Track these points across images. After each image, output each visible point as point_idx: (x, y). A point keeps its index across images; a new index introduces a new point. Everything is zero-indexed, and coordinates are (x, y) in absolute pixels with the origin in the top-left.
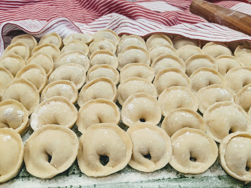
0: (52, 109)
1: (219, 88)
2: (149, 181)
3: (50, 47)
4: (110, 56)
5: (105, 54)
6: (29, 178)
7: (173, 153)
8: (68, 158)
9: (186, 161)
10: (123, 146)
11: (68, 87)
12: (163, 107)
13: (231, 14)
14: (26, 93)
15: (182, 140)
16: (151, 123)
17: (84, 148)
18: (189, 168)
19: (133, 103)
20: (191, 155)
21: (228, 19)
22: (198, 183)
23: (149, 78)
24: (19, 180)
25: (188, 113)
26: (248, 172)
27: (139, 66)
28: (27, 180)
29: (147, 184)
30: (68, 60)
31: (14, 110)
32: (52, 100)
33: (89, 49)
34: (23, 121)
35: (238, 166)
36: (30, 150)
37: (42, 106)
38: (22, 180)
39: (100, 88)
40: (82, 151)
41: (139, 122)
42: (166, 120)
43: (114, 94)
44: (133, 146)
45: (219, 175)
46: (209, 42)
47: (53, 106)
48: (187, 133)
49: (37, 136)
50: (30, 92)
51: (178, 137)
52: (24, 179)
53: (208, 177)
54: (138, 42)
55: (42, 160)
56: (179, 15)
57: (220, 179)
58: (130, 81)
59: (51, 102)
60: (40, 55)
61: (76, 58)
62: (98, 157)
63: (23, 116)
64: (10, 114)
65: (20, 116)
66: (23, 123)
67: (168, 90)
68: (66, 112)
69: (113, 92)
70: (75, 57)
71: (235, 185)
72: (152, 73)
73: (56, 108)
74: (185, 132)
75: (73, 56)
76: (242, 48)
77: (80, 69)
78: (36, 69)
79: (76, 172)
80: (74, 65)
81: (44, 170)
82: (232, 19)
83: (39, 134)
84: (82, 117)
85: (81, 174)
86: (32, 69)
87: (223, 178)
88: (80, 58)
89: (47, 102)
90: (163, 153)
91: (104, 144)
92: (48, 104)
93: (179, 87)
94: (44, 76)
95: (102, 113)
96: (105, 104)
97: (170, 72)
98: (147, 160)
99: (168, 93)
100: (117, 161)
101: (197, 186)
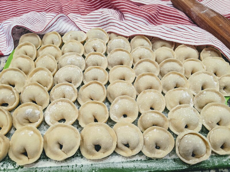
0: (60, 109)
1: (183, 91)
2: (128, 162)
3: (53, 47)
4: (101, 56)
5: (97, 55)
6: (47, 159)
7: (144, 144)
8: (74, 147)
9: (153, 149)
10: (110, 139)
11: (70, 88)
12: (140, 105)
13: (204, 12)
14: (39, 94)
15: (151, 135)
16: (131, 118)
17: (84, 140)
18: (154, 154)
19: (118, 104)
20: (156, 145)
21: (201, 16)
22: (159, 164)
23: (131, 78)
24: (41, 160)
25: (156, 114)
26: (193, 158)
27: (124, 68)
28: (46, 161)
29: (126, 164)
30: (68, 62)
31: (33, 111)
32: (60, 101)
33: (84, 48)
34: (39, 117)
35: (186, 155)
36: (48, 141)
37: (52, 105)
38: (43, 161)
39: (94, 90)
40: (83, 142)
41: (122, 117)
42: (141, 118)
43: (104, 94)
44: (117, 139)
45: (174, 158)
46: (181, 44)
47: (60, 106)
48: (155, 130)
49: (51, 131)
50: (42, 93)
51: (148, 132)
52: (44, 160)
53: (167, 159)
54: (124, 43)
55: (56, 148)
56: (160, 9)
57: (175, 161)
58: (117, 84)
59: (58, 103)
60: (46, 56)
61: (75, 60)
62: (94, 146)
63: (40, 114)
64: (31, 113)
65: (38, 114)
66: (40, 119)
67: (144, 92)
68: (70, 111)
69: (103, 93)
70: (73, 59)
71: (184, 166)
72: (133, 74)
73: (63, 108)
74: (154, 129)
75: (72, 58)
76: (207, 51)
77: (79, 71)
78: (44, 71)
79: (79, 155)
80: (74, 67)
81: (58, 155)
82: (205, 16)
83: (52, 129)
84: (81, 114)
85: (82, 157)
86: (41, 71)
87: (177, 161)
88: (77, 60)
89: (55, 102)
90: (138, 144)
91: (97, 139)
92: (57, 104)
93: (152, 90)
94: (50, 77)
95: (96, 113)
96: (98, 104)
97: (147, 76)
98: (126, 148)
99: (144, 94)
100: (107, 150)
101: (159, 166)
